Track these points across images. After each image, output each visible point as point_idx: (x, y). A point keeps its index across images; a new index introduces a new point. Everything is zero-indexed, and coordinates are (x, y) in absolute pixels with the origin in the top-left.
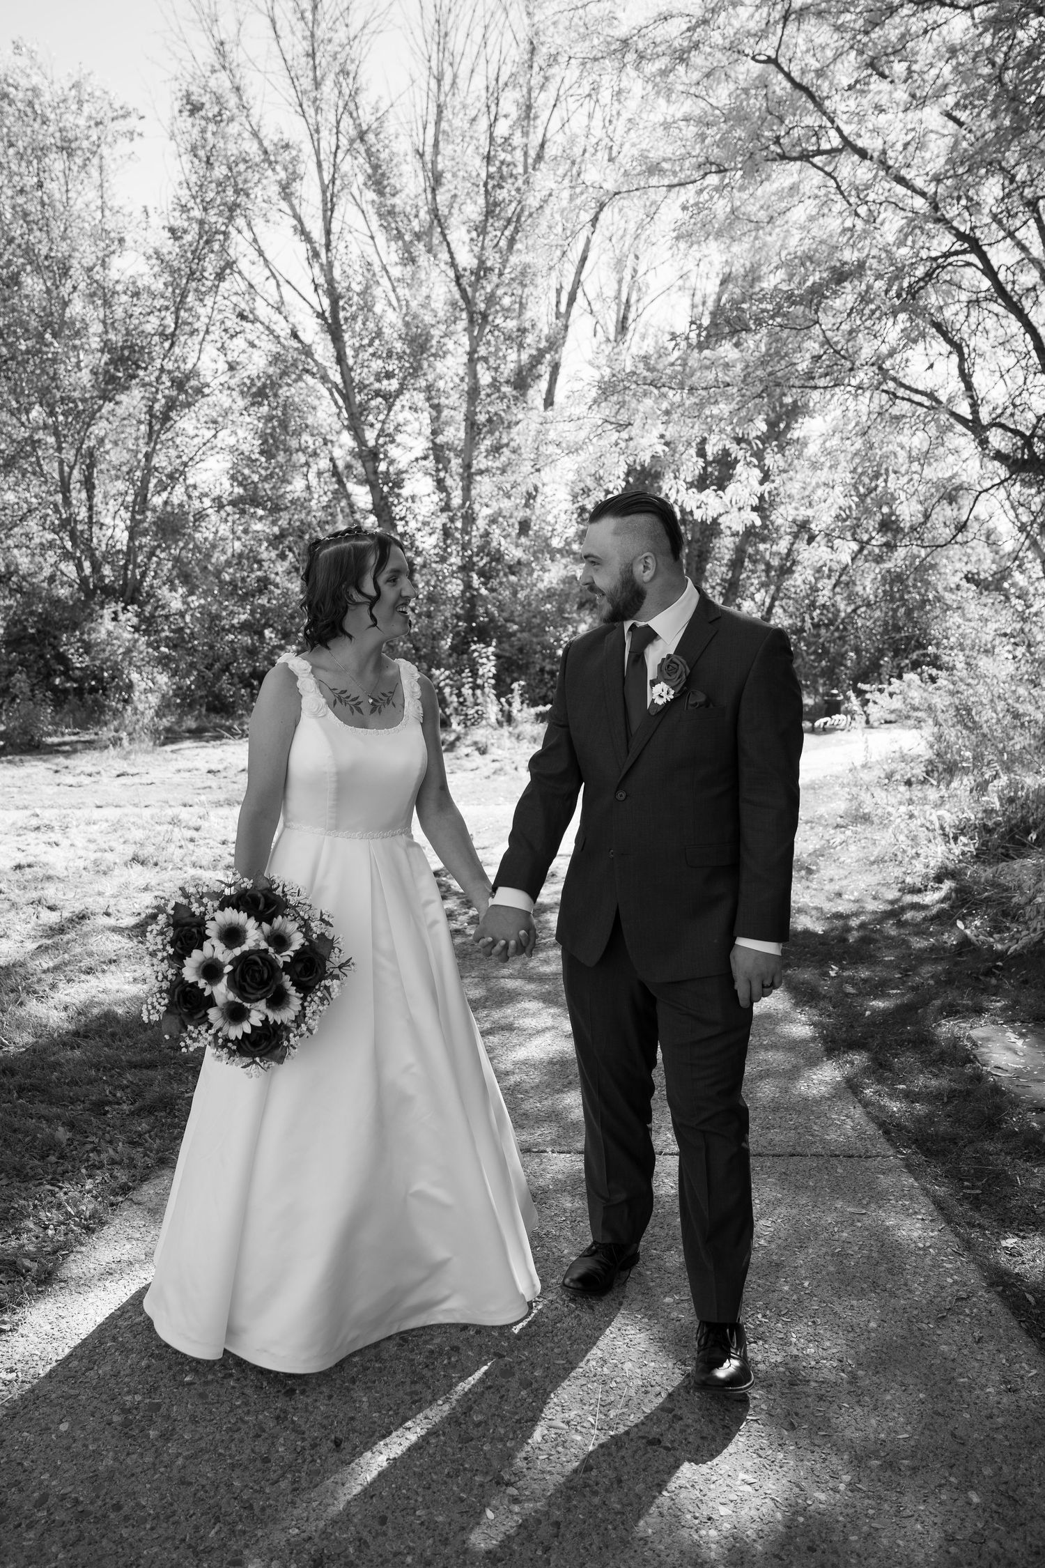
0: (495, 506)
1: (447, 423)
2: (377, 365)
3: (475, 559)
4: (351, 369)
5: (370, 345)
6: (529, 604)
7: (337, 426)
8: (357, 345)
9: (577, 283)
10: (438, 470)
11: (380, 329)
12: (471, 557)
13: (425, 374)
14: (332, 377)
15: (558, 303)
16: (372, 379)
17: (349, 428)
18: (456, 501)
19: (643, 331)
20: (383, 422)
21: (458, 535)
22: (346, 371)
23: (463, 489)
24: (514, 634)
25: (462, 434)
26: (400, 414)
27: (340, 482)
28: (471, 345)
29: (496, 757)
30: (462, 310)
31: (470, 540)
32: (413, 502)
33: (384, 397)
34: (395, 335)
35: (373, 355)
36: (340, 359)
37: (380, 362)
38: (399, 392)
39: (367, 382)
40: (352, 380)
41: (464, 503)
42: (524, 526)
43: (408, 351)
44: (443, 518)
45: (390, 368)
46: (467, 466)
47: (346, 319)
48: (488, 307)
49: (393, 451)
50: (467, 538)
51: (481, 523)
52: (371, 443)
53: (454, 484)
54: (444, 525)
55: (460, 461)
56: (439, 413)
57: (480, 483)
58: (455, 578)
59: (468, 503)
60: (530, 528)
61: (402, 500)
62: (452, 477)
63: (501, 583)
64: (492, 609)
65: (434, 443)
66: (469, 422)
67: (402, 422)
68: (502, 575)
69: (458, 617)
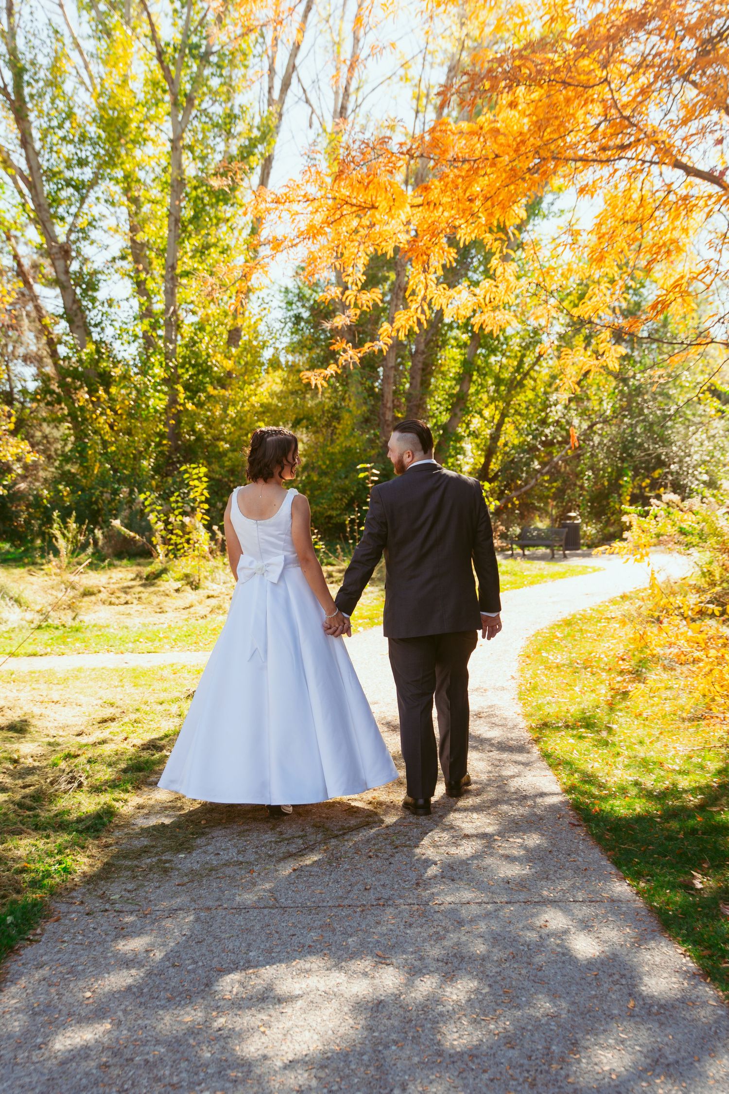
0: (201, 312)
1: (145, 220)
2: (67, 150)
3: (180, 371)
4: (38, 154)
5: (60, 127)
6: (242, 421)
7: (23, 219)
8: (45, 126)
9: (292, 68)
10: (137, 271)
11: (70, 108)
12: (176, 368)
13: (122, 163)
14: (16, 162)
15: (270, 89)
16: (63, 165)
17: (35, 221)
18: (158, 306)
19: (364, 122)
20: (76, 216)
21: (160, 343)
22: (32, 156)
23: (166, 292)
24: (224, 454)
25: (165, 232)
26: (94, 207)
27: (26, 283)
28: (174, 131)
29: (211, 593)
30: (164, 91)
31: (174, 350)
32: (110, 306)
33: (76, 188)
34: (88, 118)
35: (64, 139)
36: (25, 142)
37: (71, 147)
38: (93, 183)
39: (56, 169)
40: (40, 167)
41: (167, 309)
42: (234, 336)
43: (103, 135)
44: (145, 325)
45: (83, 155)
46: (171, 267)
47: (32, 96)
48: (194, 90)
49: (87, 249)
50: (171, 347)
51: (187, 330)
52: (62, 239)
53: (156, 285)
54: (145, 332)
55: (163, 261)
56: (139, 207)
57: (185, 287)
58: (159, 391)
59: (172, 309)
60: (240, 337)
61: (97, 304)
62: (154, 279)
63: (209, 397)
64: (199, 426)
65: (133, 240)
66: (173, 219)
67: (97, 216)
68: (210, 389)
69: (161, 435)
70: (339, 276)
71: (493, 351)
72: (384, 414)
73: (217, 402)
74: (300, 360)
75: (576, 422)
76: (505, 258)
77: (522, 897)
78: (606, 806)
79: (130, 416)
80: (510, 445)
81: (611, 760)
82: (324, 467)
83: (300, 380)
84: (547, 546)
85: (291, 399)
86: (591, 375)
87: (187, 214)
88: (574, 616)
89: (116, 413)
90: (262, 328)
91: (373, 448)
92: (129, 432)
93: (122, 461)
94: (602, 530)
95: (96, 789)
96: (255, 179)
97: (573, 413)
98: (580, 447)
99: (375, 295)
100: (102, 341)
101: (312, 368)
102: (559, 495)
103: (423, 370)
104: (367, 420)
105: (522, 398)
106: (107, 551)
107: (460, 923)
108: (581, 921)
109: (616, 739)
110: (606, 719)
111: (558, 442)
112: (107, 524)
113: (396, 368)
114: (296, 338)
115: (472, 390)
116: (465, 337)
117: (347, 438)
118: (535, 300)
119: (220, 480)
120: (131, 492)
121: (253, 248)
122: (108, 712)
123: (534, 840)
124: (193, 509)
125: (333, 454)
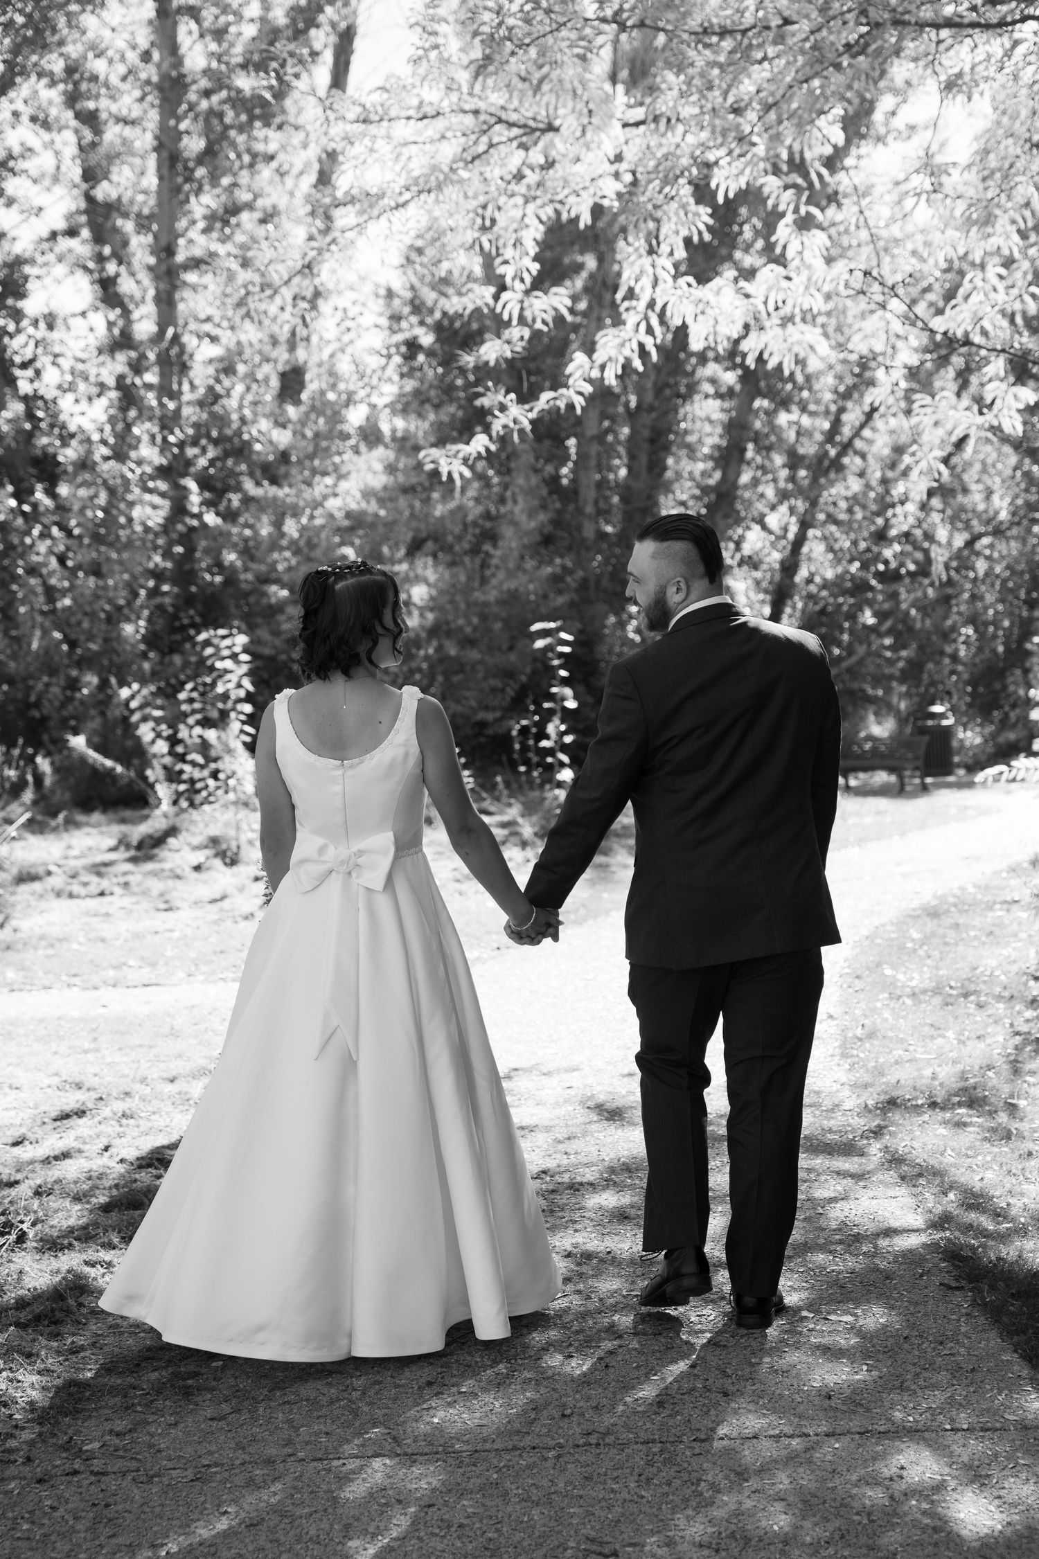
0: (227, 338)
1: (112, 158)
3: (191, 452)
6: (311, 545)
10: (100, 259)
12: (181, 445)
13: (61, 43)
18: (145, 325)
21: (151, 399)
23: (158, 300)
24: (278, 609)
25: (151, 181)
31: (178, 411)
32: (51, 327)
41: (162, 332)
42: (291, 382)
44: (119, 364)
46: (165, 250)
50: (172, 406)
51: (201, 374)
54: (120, 378)
55: (150, 239)
56: (98, 131)
57: (194, 288)
58: (150, 491)
59: (170, 332)
60: (302, 385)
61: (25, 323)
62: (133, 274)
63: (247, 500)
64: (230, 557)
65: (89, 199)
66: (165, 154)
67: (17, 150)
68: (249, 486)
69: (158, 575)
70: (488, 261)
71: (784, 403)
72: (579, 528)
73: (262, 510)
74: (418, 427)
75: (942, 534)
76: (805, 223)
77: (855, 1424)
78: (1009, 1252)
79: (97, 539)
80: (817, 579)
81: (1016, 1167)
82: (468, 630)
83: (420, 465)
84: (891, 770)
85: (402, 502)
86: (971, 443)
87: (194, 145)
88: (942, 899)
89: (69, 533)
90: (344, 366)
91: (560, 592)
92: (96, 570)
93: (86, 625)
94: (993, 736)
95: (52, 1245)
96: (322, 73)
97: (936, 517)
98: (950, 582)
99: (558, 299)
100: (36, 397)
101: (440, 442)
102: (913, 672)
103: (652, 441)
104: (547, 540)
105: (842, 490)
106: (61, 796)
107: (741, 1475)
108: (968, 1467)
109: (1025, 1126)
110: (1006, 1089)
111: (909, 573)
112: (61, 744)
113: (600, 438)
114: (410, 385)
115: (745, 478)
116: (730, 378)
117: (511, 575)
118: (862, 303)
119: (272, 659)
120: (104, 684)
121: (323, 214)
122: (71, 1100)
123: (875, 1317)
124: (224, 715)
125: (486, 604)
